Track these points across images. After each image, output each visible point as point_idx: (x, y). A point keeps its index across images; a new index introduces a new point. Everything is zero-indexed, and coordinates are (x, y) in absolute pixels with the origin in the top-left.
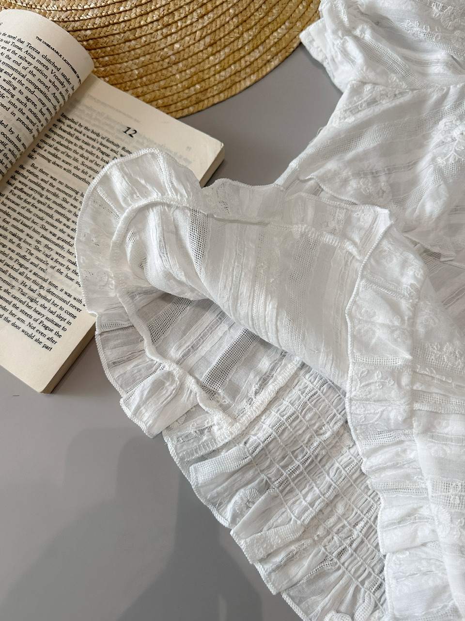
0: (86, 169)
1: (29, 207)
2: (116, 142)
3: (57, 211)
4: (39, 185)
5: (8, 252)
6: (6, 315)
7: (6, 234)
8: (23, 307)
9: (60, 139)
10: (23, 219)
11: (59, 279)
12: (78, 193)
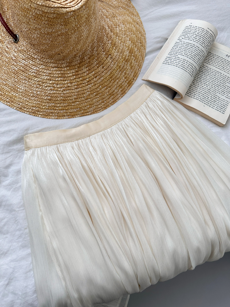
0: (219, 66)
1: (206, 76)
2: (225, 59)
3: (214, 77)
4: (207, 70)
5: (205, 88)
6: (209, 105)
7: (202, 83)
8: (213, 103)
9: (208, 58)
10: (205, 79)
11: (220, 96)
12: (218, 72)
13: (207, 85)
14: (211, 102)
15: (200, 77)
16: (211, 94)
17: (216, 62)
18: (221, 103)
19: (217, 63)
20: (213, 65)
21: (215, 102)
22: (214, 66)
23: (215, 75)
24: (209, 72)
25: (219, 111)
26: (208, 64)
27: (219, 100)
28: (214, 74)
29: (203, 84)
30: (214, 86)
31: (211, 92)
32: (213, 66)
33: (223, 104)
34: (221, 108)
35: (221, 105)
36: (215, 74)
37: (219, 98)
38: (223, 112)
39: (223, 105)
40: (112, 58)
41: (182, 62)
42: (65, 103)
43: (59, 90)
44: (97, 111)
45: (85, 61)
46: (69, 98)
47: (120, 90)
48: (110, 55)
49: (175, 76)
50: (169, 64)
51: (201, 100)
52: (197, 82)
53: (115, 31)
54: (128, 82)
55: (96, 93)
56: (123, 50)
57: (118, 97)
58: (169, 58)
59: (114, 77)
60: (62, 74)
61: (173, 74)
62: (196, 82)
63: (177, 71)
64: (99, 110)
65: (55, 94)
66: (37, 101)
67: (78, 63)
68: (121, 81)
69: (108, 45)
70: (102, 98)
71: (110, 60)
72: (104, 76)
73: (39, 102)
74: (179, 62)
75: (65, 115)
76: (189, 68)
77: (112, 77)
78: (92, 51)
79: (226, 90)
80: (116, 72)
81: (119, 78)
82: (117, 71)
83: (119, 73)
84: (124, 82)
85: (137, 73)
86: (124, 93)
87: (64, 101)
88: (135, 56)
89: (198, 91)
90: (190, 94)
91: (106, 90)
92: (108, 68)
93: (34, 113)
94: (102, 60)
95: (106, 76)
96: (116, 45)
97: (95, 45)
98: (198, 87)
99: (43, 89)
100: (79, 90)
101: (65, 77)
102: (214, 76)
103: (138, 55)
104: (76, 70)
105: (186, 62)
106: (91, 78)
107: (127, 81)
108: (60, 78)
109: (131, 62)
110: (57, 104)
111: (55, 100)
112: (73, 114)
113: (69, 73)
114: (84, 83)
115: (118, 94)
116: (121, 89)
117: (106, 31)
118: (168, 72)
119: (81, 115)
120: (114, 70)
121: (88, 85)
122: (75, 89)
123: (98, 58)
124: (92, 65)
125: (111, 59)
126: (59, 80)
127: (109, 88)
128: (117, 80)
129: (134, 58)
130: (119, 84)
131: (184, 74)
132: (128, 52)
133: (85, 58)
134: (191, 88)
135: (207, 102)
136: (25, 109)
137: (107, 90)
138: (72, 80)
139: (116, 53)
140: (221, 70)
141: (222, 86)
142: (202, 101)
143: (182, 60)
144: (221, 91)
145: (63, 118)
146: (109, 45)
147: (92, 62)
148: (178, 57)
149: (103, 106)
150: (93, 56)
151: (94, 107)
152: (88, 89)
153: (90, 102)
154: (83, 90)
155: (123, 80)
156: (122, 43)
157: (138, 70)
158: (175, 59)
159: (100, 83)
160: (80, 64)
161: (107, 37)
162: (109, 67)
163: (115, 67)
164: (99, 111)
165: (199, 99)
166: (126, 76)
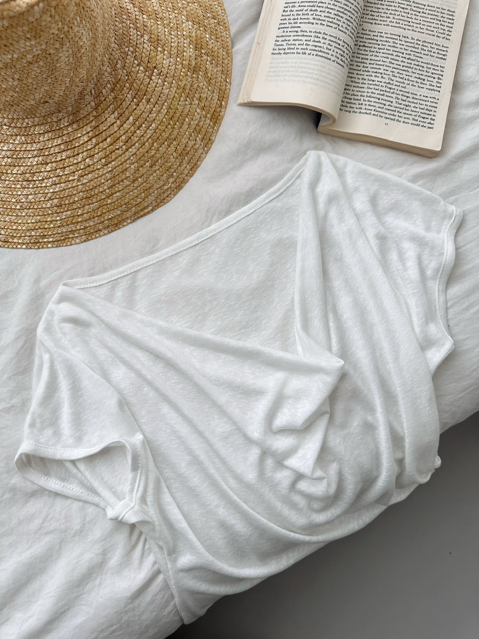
0: (398, 21)
1: (375, 54)
3: (393, 51)
4: (373, 40)
5: (378, 83)
6: (397, 118)
7: (370, 74)
8: (404, 111)
9: (370, 9)
10: (375, 62)
11: (415, 90)
12: (400, 36)
13: (381, 74)
14: (398, 112)
15: (363, 61)
16: (395, 91)
17: (391, 14)
18: (422, 107)
19: (391, 16)
20: (385, 23)
21: (407, 108)
22: (388, 25)
23: (393, 47)
24: (379, 42)
25: (420, 125)
26: (372, 24)
27: (415, 101)
28: (392, 45)
29: (374, 74)
30: (398, 71)
31: (393, 87)
32: (384, 25)
33: (426, 107)
34: (424, 118)
35: (422, 111)
36: (395, 43)
37: (415, 97)
38: (430, 126)
39: (427, 110)
40: (162, 74)
41: (312, 39)
42: (93, 204)
43: (70, 179)
44: (164, 199)
45: (105, 100)
46: (96, 191)
47: (198, 139)
48: (155, 67)
49: (306, 77)
50: (287, 53)
51: (376, 113)
52: (359, 73)
53: (149, 9)
54: (211, 115)
55: (150, 162)
56: (179, 48)
57: (199, 155)
58: (283, 39)
59: (178, 115)
60: (67, 144)
61: (301, 74)
62: (357, 74)
63: (308, 64)
64: (168, 196)
65: (64, 190)
66: (33, 216)
67: (91, 108)
68: (194, 118)
69: (143, 48)
70: (167, 168)
71: (160, 81)
72: (156, 121)
73: (39, 217)
74: (306, 42)
75: (101, 227)
76: (333, 48)
77: (175, 115)
78: (113, 73)
79: (425, 73)
80: (180, 103)
81: (189, 113)
82: (180, 100)
83: (187, 103)
84: (203, 119)
85: (225, 89)
86: (209, 142)
87: (88, 199)
88: (211, 53)
89: (365, 94)
90: (350, 107)
91: (169, 149)
92: (160, 98)
93: (37, 243)
94: (142, 85)
95: (161, 118)
96: (161, 41)
97: (116, 56)
98: (363, 86)
99: (37, 187)
100: (114, 167)
101: (75, 148)
102: (392, 49)
103: (216, 48)
104: (93, 123)
105: (323, 38)
106: (129, 131)
107: (208, 115)
108: (64, 153)
109: (204, 69)
110: (77, 210)
111: (69, 204)
112: (116, 222)
113: (80, 137)
114: (118, 149)
115: (197, 148)
116: (199, 135)
117: (129, 14)
118: (288, 71)
119: (132, 219)
120: (175, 99)
121: (127, 150)
122: (102, 168)
123: (132, 84)
124: (124, 103)
125: (161, 77)
126: (64, 158)
127: (174, 143)
128: (187, 120)
129: (208, 58)
130: (194, 126)
131: (324, 67)
132: (191, 50)
133: (104, 91)
134: (348, 92)
135: (390, 114)
136: (15, 240)
137: (172, 148)
138: (91, 149)
139: (168, 60)
140: (405, 29)
141: (415, 67)
142: (379, 114)
143: (313, 34)
144: (415, 80)
145: (97, 235)
146: (146, 46)
147: (122, 97)
148: (302, 31)
149: (173, 185)
150: (120, 82)
151: (156, 192)
152: (132, 158)
153: (144, 184)
154: (122, 164)
155: (198, 114)
156: (172, 33)
157: (224, 83)
158: (296, 38)
159: (152, 137)
160: (96, 109)
161: (137, 29)
162: (162, 95)
163: (174, 92)
164: (169, 199)
165: (373, 112)
166: (203, 105)
